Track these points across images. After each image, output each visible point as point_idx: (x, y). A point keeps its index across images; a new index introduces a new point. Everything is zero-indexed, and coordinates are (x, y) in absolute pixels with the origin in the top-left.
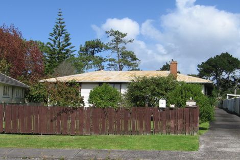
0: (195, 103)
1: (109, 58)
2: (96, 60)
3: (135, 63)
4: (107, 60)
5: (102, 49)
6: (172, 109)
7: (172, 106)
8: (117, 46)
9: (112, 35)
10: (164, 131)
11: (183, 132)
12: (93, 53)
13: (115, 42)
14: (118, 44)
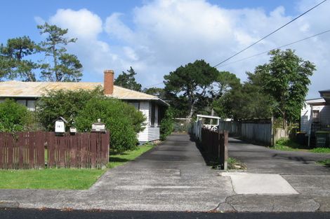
0: (104, 126)
1: (41, 64)
2: (23, 66)
3: (78, 72)
4: (39, 66)
5: (32, 50)
6: (73, 134)
7: (73, 130)
8: (53, 47)
9: (47, 31)
10: (62, 164)
11: (88, 164)
12: (19, 56)
13: (51, 42)
14: (54, 44)
